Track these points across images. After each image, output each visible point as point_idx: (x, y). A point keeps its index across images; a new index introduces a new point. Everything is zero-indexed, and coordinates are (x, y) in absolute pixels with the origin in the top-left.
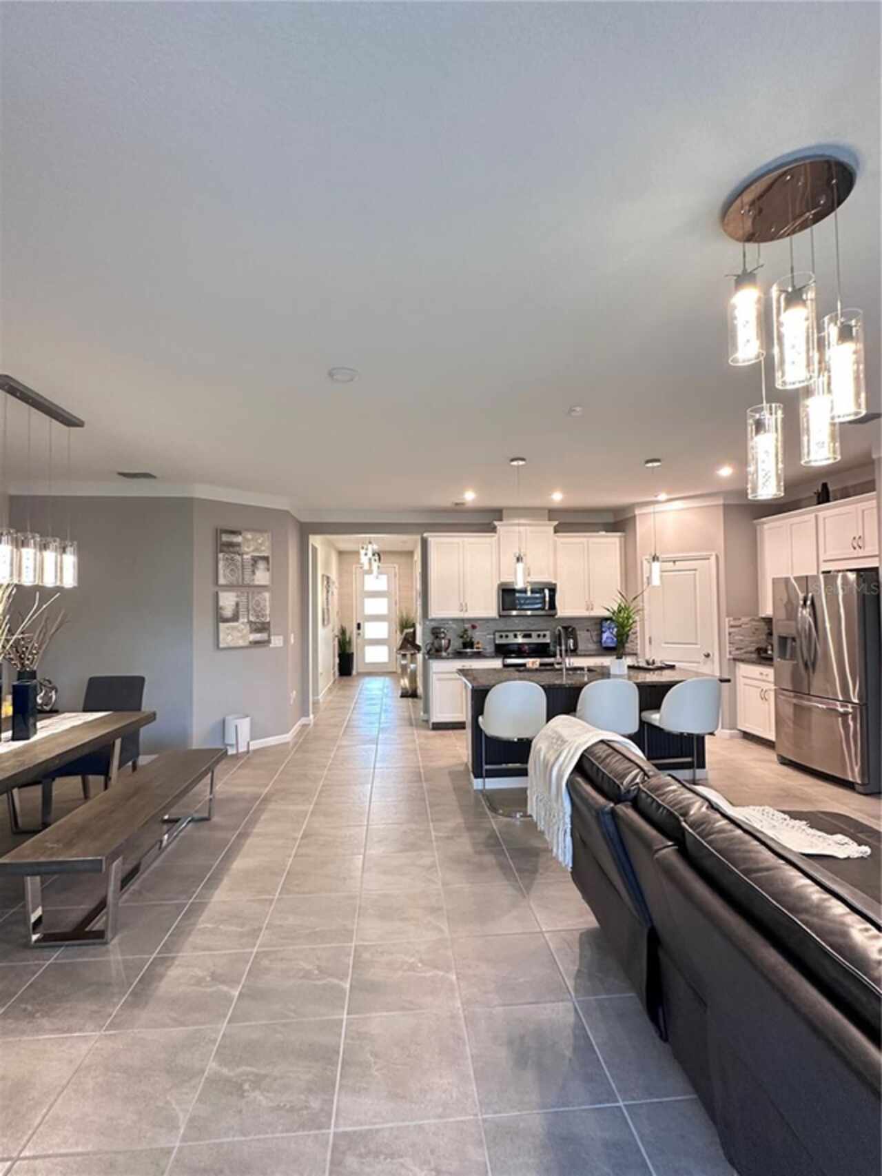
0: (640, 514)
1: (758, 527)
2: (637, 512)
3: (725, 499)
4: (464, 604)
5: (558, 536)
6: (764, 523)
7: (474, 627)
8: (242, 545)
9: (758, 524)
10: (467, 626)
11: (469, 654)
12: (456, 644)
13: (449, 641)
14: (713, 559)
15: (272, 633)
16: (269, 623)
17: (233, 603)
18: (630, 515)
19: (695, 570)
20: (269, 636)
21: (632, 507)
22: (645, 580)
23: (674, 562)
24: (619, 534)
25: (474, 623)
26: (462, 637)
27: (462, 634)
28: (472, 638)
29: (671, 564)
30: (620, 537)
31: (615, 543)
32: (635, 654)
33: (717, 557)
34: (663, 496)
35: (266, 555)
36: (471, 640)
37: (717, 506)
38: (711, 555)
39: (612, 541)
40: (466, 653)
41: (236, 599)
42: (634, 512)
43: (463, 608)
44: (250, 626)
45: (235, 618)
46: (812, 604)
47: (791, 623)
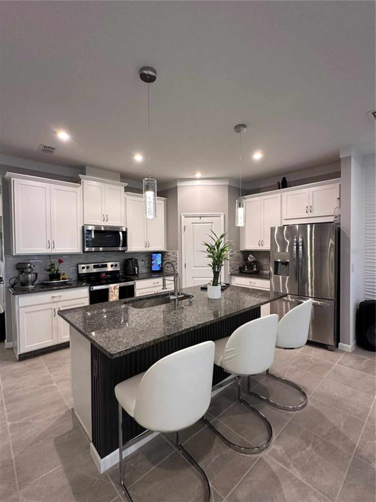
0: (179, 186)
2: (178, 184)
3: (229, 182)
4: (51, 242)
5: (127, 194)
7: (60, 261)
10: (55, 261)
12: (43, 276)
13: (36, 274)
14: (222, 216)
19: (212, 223)
21: (176, 180)
22: (183, 228)
23: (200, 217)
25: (60, 258)
26: (48, 270)
27: (48, 268)
28: (58, 270)
30: (164, 200)
31: (162, 204)
33: (224, 216)
34: (198, 175)
36: (57, 272)
37: (225, 185)
38: (222, 214)
43: (51, 244)
46: (303, 242)
47: (284, 253)
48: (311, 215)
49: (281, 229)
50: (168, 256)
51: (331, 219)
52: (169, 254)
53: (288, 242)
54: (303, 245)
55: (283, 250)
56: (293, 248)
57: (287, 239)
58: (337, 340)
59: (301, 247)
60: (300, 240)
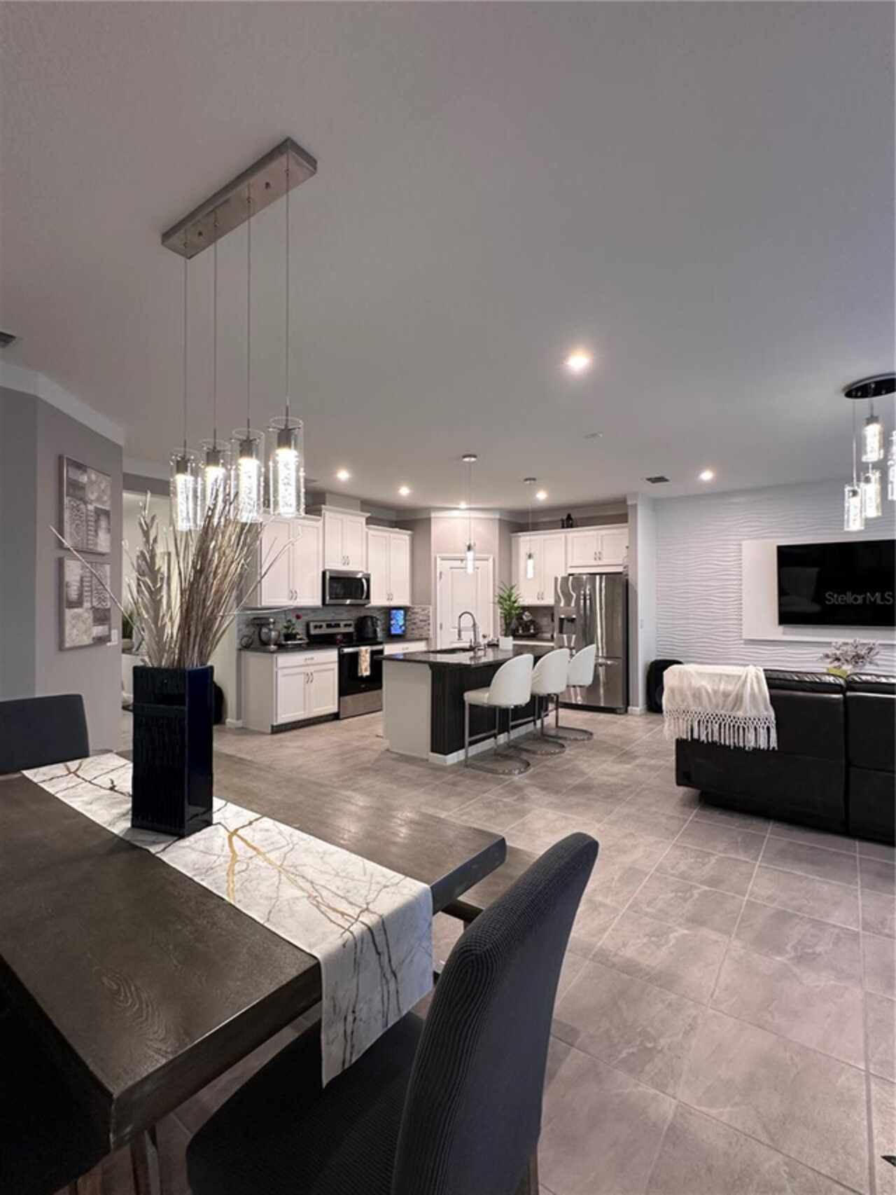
0: (435, 518)
1: (513, 539)
2: (433, 515)
3: (501, 515)
4: (293, 591)
5: (369, 528)
6: (520, 536)
7: (298, 617)
8: (87, 487)
9: (515, 537)
10: (293, 615)
11: (290, 646)
14: (491, 560)
15: (113, 625)
16: (109, 609)
17: (78, 578)
18: (424, 516)
19: (477, 569)
20: (110, 629)
21: (429, 510)
22: (438, 575)
23: (462, 560)
24: (409, 532)
25: (298, 613)
26: (287, 628)
27: (287, 625)
28: (293, 629)
29: (460, 562)
30: (409, 535)
31: (406, 540)
32: (427, 639)
33: (494, 560)
34: (463, 505)
35: (107, 508)
37: (494, 519)
38: (490, 558)
39: (402, 539)
40: (288, 645)
41: (81, 572)
42: (429, 513)
43: (293, 595)
44: (94, 612)
45: (78, 603)
46: (590, 595)
47: (569, 608)
48: (600, 563)
49: (565, 580)
50: (413, 613)
51: (620, 569)
52: (416, 610)
53: (574, 595)
54: (590, 599)
55: (568, 603)
56: (579, 603)
57: (574, 591)
58: (627, 704)
59: (588, 602)
60: (588, 592)
